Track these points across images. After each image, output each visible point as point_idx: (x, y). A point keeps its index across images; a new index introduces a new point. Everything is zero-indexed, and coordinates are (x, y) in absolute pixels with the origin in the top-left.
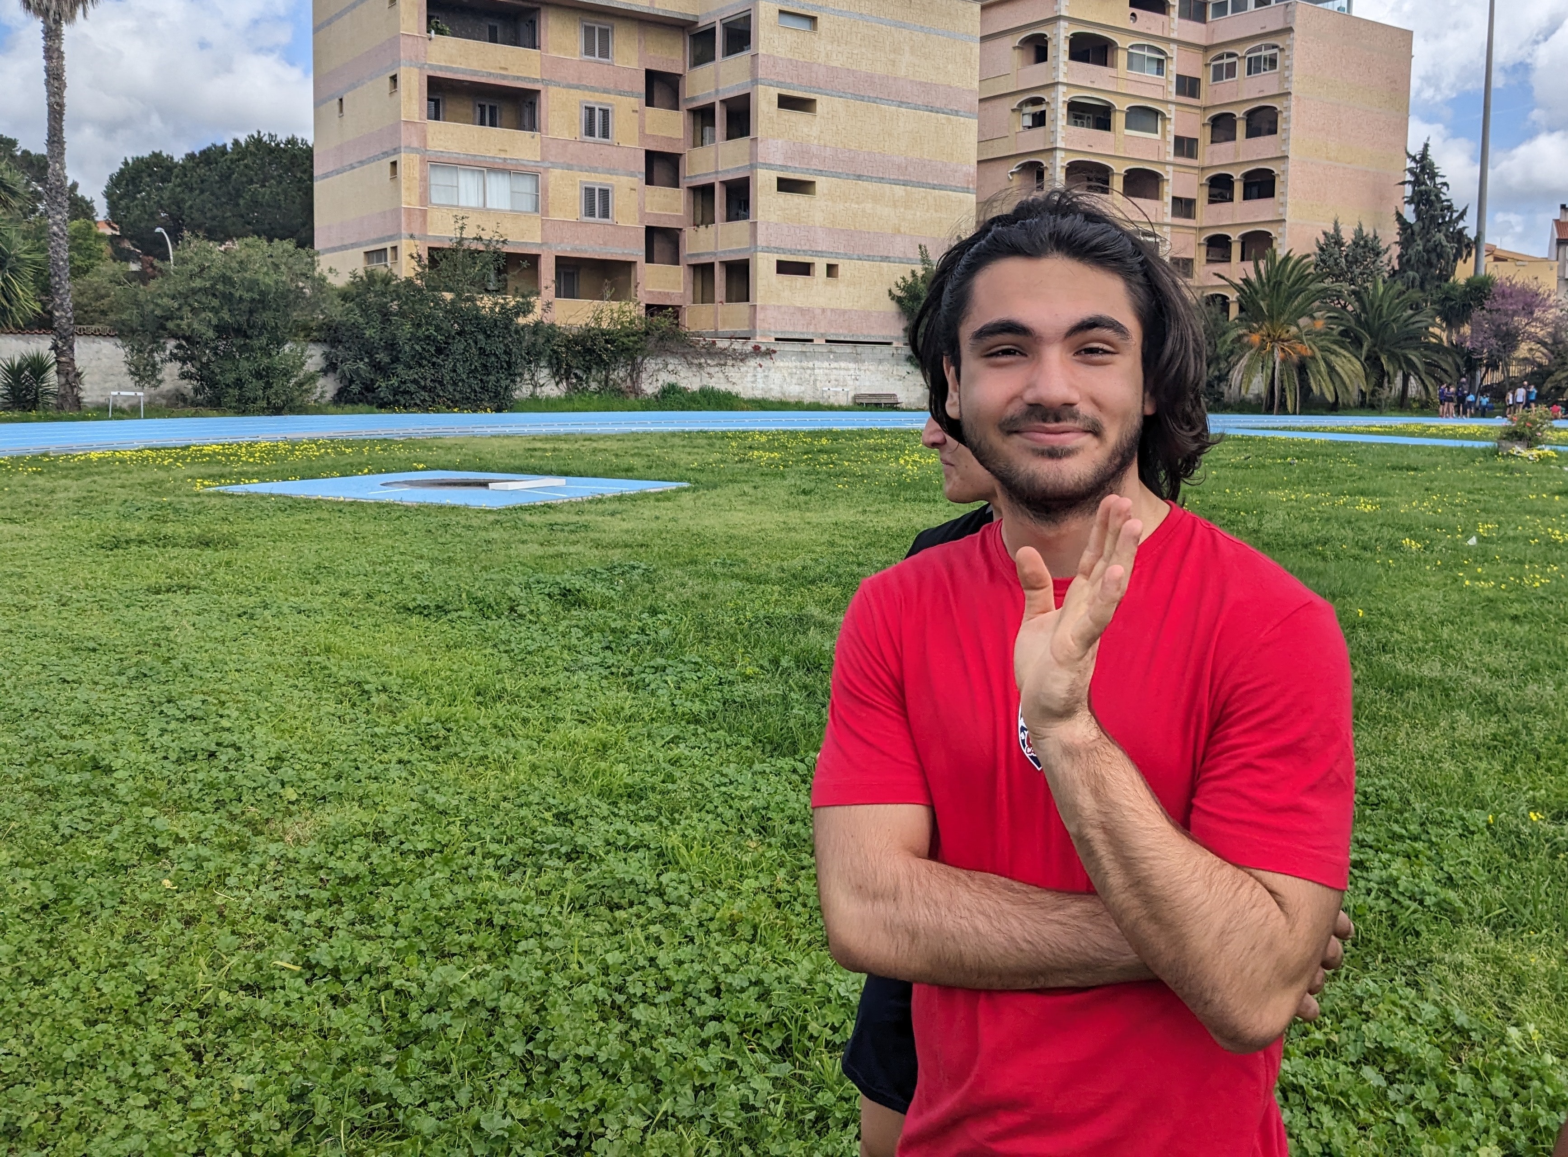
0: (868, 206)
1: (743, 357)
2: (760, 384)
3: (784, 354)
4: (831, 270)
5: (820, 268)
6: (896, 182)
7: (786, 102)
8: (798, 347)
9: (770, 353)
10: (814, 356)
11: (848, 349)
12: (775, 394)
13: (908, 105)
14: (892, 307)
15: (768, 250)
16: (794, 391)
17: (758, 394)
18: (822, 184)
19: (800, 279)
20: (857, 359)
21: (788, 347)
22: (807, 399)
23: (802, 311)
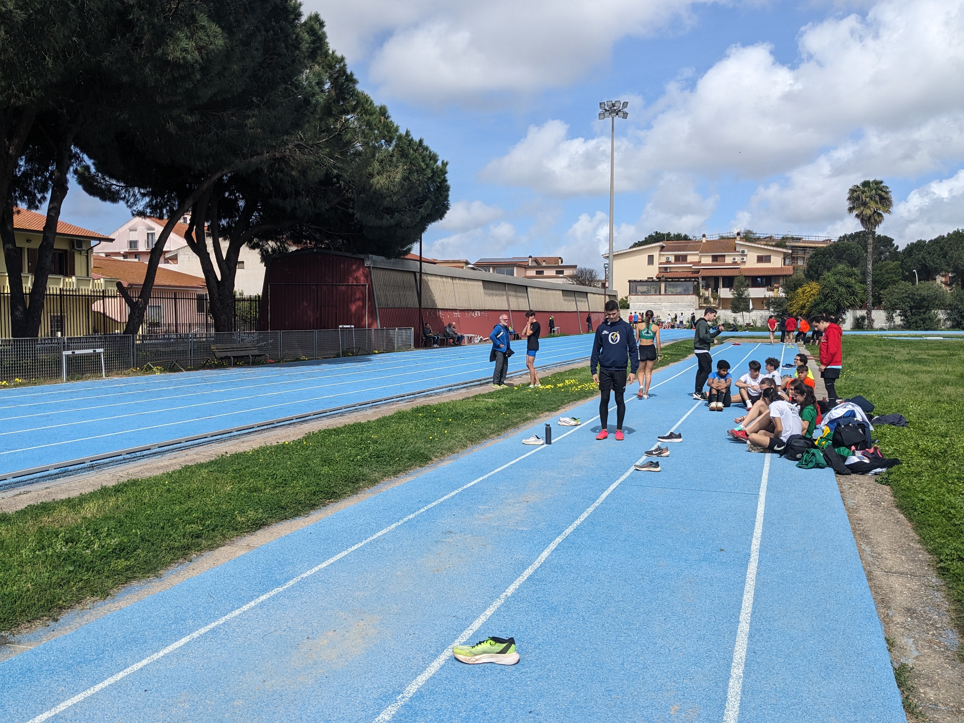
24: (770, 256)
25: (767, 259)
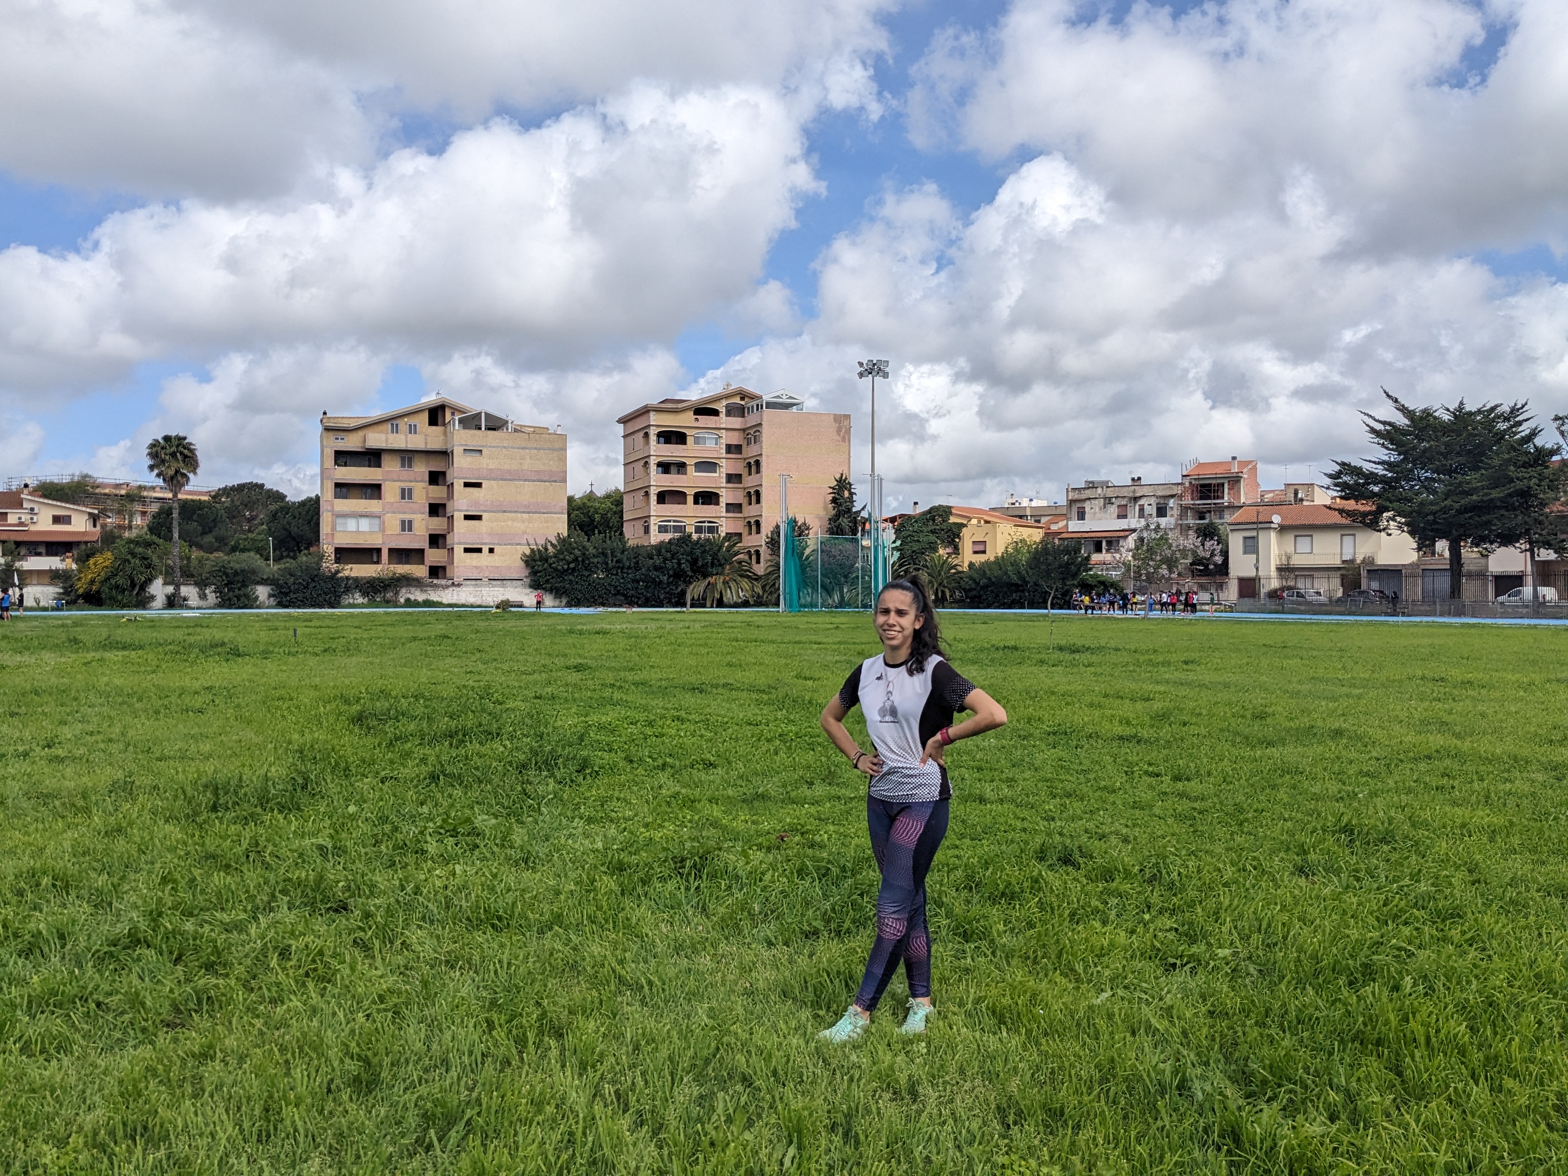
0: (510, 523)
1: (447, 587)
2: (455, 597)
3: (467, 585)
4: (491, 550)
5: (485, 549)
6: (524, 512)
7: (467, 485)
8: (474, 582)
9: (459, 585)
10: (481, 586)
11: (499, 582)
12: (463, 601)
13: (529, 481)
14: (523, 564)
15: (459, 543)
16: (472, 600)
17: (454, 602)
18: (485, 516)
19: (475, 555)
20: (503, 586)
21: (469, 582)
22: (479, 603)
23: (476, 567)
24: (70, 517)
25: (66, 520)
